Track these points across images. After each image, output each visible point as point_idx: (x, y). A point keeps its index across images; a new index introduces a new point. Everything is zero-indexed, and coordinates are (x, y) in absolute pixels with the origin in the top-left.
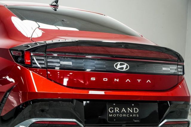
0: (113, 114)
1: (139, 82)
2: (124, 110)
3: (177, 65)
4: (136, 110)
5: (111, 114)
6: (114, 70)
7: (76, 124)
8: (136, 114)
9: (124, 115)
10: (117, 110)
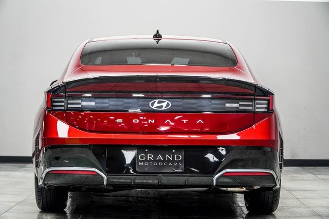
0: (144, 161)
1: (185, 122)
2: (160, 157)
3: (254, 100)
4: (178, 157)
5: (141, 161)
6: (149, 109)
7: (94, 173)
8: (178, 162)
9: (161, 164)
10: (150, 157)
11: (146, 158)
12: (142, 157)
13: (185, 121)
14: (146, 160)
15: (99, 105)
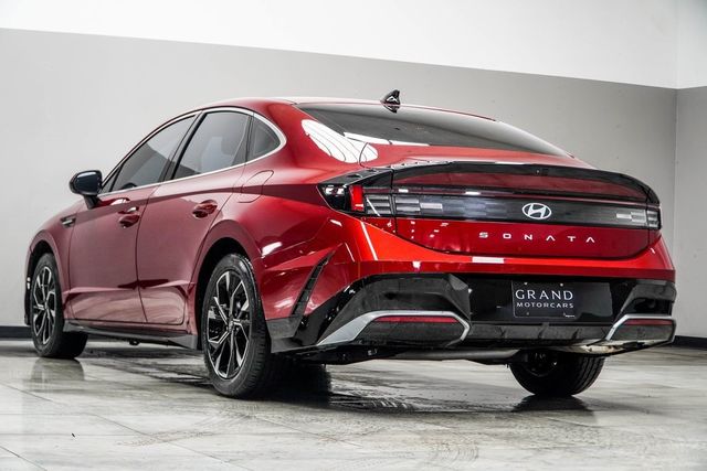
1: (571, 240)
2: (544, 294)
3: (646, 210)
5: (520, 301)
8: (568, 302)
9: (546, 305)
10: (531, 294)
11: (526, 296)
12: (520, 294)
13: (572, 238)
14: (526, 300)
15: (449, 209)
